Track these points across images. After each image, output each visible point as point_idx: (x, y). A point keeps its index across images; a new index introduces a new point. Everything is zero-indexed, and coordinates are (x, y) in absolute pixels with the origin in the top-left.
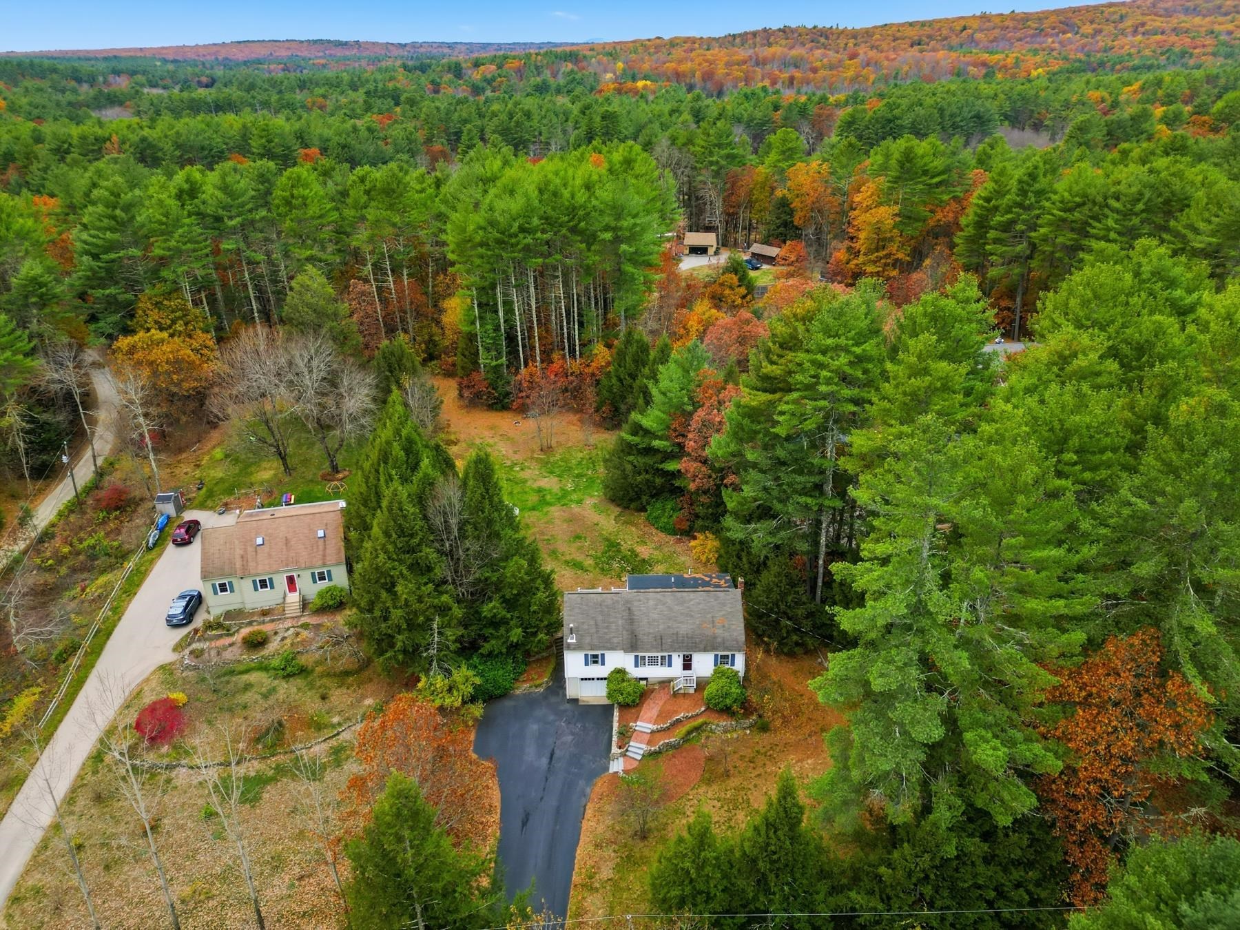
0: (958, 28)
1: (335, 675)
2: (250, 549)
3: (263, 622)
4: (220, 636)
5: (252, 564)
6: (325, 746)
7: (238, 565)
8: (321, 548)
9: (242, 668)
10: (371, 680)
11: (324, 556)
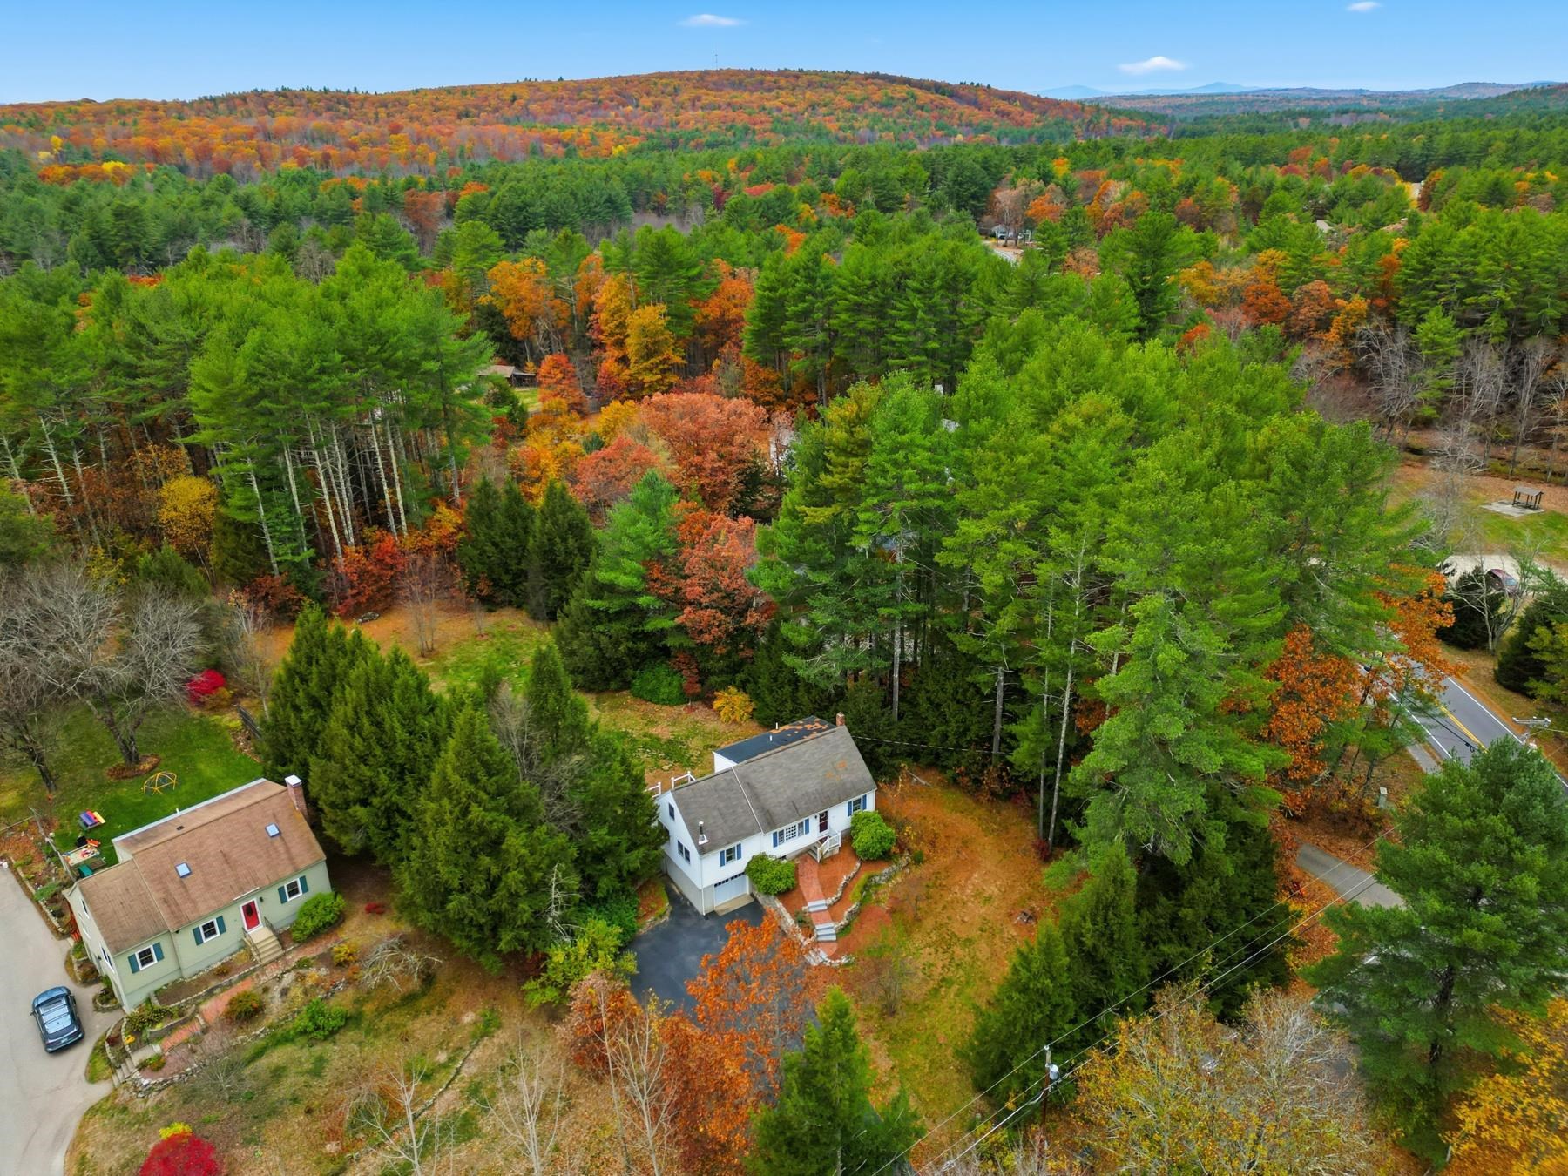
0: (508, 98)
1: (397, 1006)
2: (172, 887)
3: (231, 984)
4: (171, 1029)
5: (187, 909)
6: (448, 1096)
7: (164, 914)
8: (281, 849)
9: (247, 1054)
10: (452, 992)
11: (291, 859)
